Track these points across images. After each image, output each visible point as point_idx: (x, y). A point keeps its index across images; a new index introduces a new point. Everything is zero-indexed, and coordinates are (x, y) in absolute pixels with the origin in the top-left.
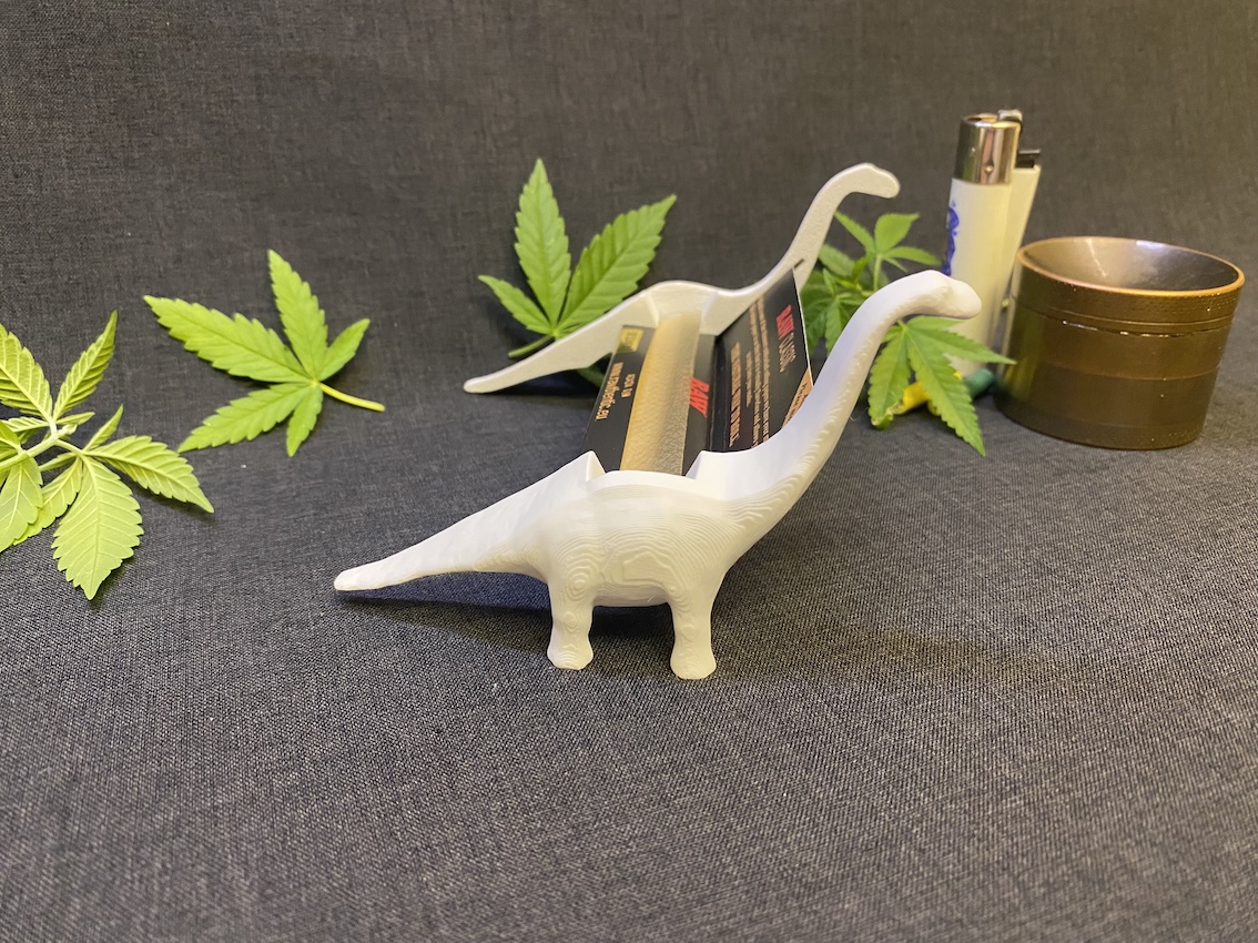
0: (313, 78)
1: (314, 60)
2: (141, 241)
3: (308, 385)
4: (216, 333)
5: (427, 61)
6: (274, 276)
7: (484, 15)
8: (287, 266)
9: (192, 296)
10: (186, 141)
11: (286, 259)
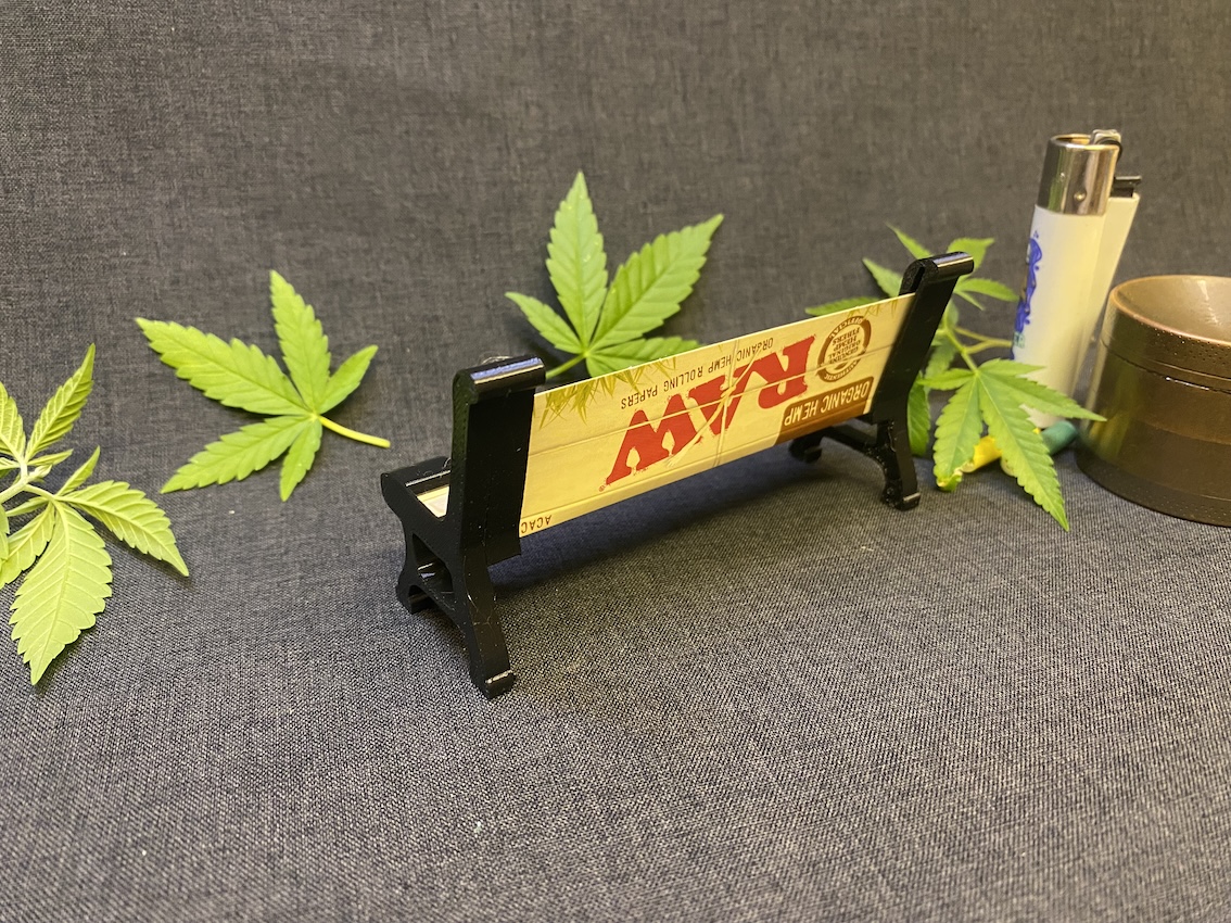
0: (327, 89)
1: (327, 69)
2: (136, 260)
3: (307, 418)
4: (211, 360)
5: (448, 72)
6: (275, 299)
7: (512, 21)
8: (289, 288)
9: (189, 320)
10: (189, 154)
11: (288, 281)
